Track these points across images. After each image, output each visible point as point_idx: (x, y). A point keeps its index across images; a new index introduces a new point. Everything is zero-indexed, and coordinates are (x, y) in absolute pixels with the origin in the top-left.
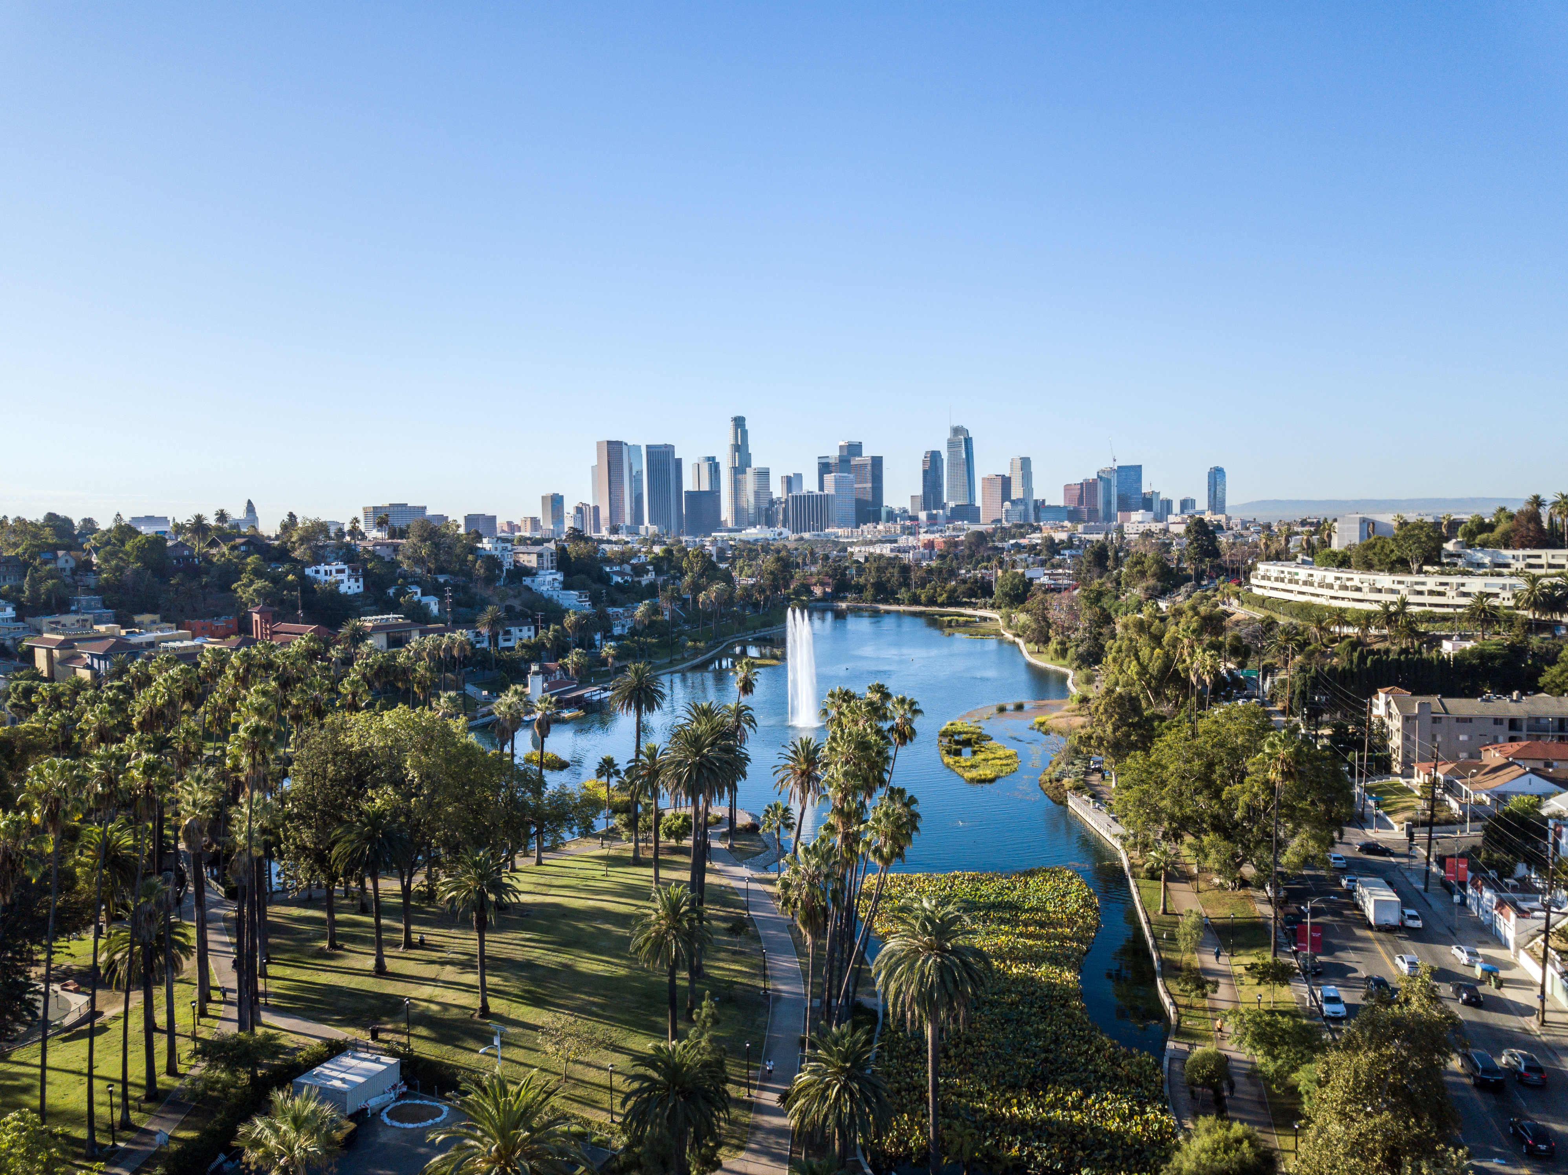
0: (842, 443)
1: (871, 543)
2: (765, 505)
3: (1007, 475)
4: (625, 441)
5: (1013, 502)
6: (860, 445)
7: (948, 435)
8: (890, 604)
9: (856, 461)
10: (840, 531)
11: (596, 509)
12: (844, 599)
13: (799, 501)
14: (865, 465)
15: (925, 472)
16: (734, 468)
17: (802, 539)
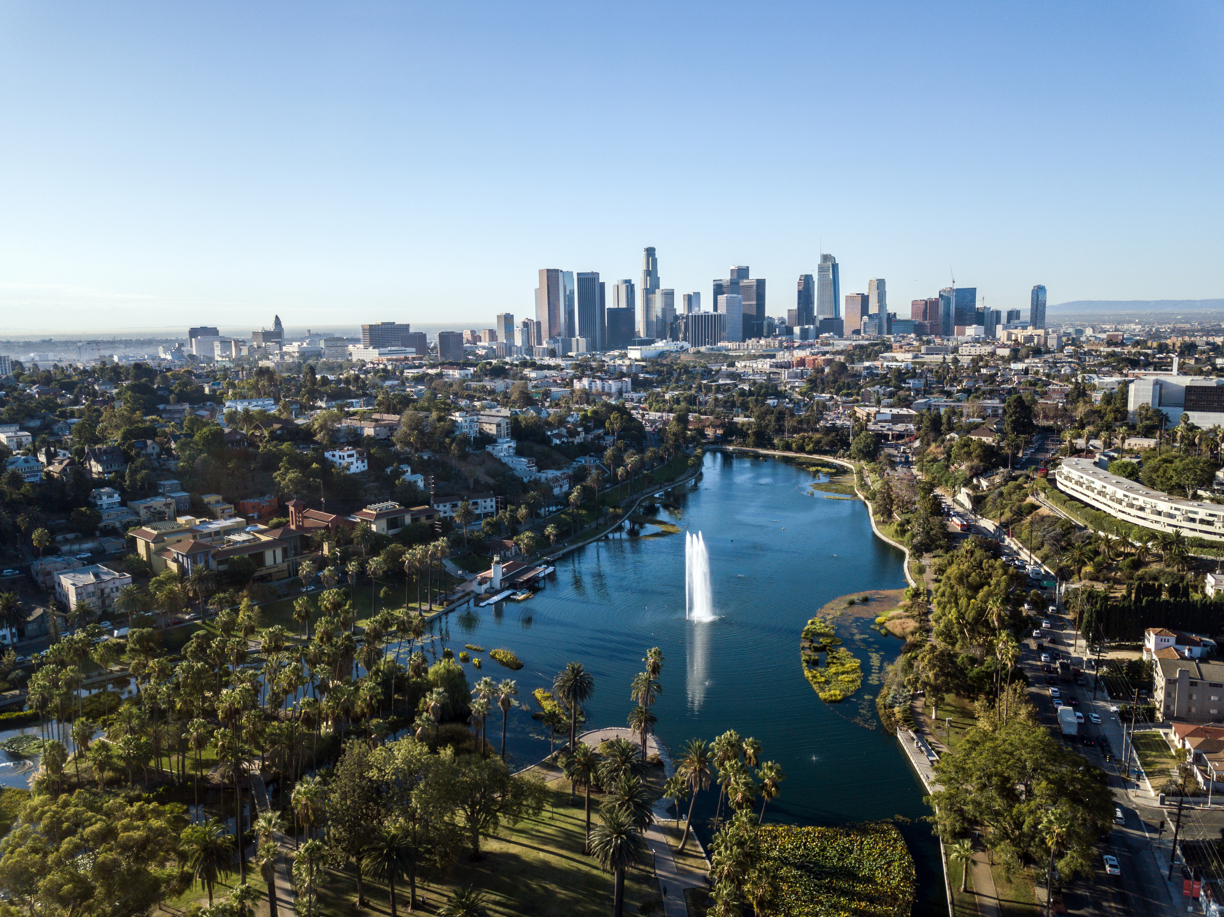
0: (733, 268)
1: (755, 357)
2: (670, 319)
3: (866, 294)
4: (560, 269)
5: (870, 316)
6: (747, 269)
7: (819, 261)
8: (768, 449)
9: (744, 282)
10: (730, 345)
11: (539, 324)
12: (730, 443)
13: (698, 319)
14: (751, 286)
15: (800, 292)
16: (646, 289)
17: (699, 352)
